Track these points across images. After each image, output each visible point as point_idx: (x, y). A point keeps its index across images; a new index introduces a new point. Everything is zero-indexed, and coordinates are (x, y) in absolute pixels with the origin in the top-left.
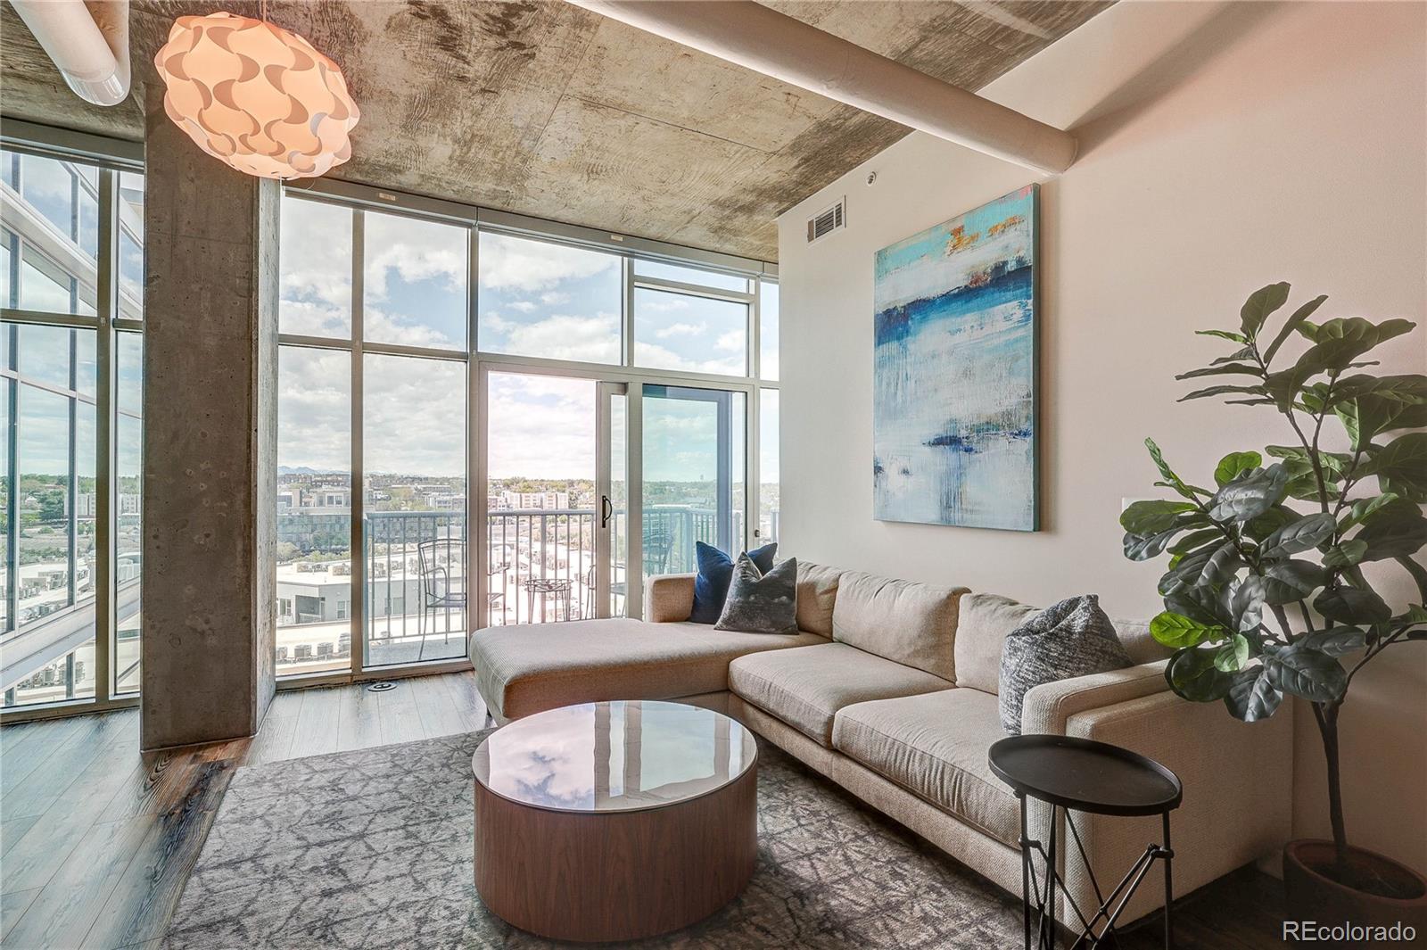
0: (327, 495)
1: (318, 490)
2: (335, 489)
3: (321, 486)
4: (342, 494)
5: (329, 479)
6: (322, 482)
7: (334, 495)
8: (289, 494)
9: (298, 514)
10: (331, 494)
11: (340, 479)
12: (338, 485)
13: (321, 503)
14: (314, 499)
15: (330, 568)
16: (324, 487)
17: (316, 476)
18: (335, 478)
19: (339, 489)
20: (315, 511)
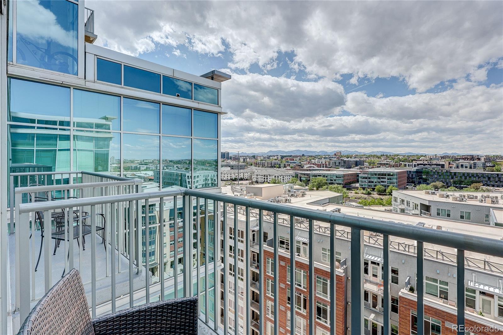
0: (460, 164)
1: (457, 162)
2: (465, 161)
3: (459, 160)
4: (468, 164)
5: (463, 157)
6: (460, 158)
7: (464, 164)
8: (444, 163)
9: (445, 171)
10: (462, 164)
11: (468, 157)
12: (468, 160)
13: (458, 167)
14: (455, 165)
15: (438, 194)
16: (461, 161)
17: (457, 156)
18: (466, 157)
19: (467, 161)
20: (454, 170)
